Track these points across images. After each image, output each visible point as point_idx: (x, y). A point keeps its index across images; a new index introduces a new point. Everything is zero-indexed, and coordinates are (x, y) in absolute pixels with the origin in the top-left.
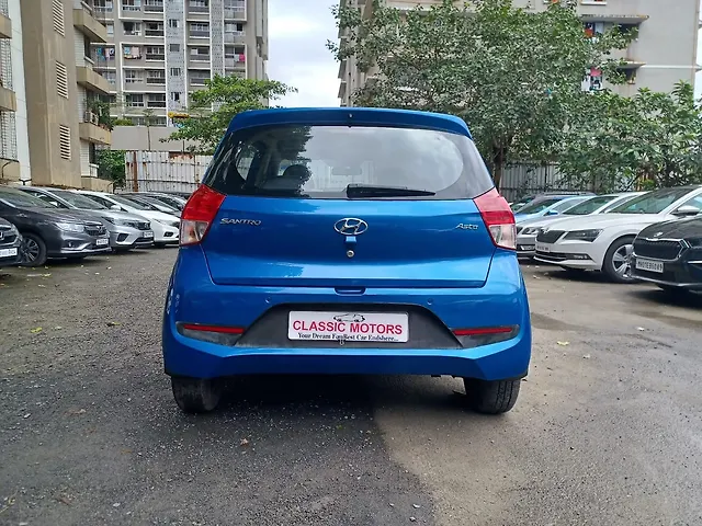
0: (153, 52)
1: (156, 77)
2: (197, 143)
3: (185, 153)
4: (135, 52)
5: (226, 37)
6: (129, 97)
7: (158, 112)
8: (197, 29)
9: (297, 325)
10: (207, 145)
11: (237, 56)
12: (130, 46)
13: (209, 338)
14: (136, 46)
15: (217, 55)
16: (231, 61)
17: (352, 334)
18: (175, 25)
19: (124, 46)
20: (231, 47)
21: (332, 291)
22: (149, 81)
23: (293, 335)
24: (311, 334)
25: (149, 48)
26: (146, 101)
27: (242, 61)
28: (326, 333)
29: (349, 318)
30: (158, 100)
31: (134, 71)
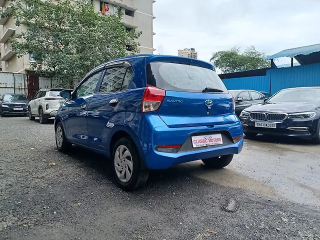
9: (195, 142)
13: (168, 151)
17: (210, 143)
21: (205, 127)
23: (194, 146)
24: (199, 145)
28: (203, 143)
29: (208, 137)
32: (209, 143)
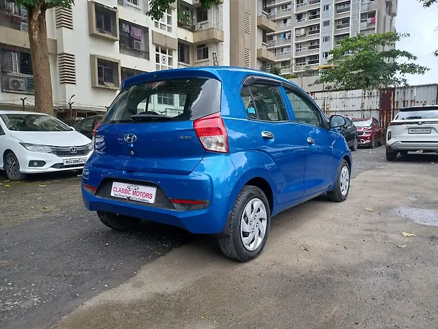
0: (313, 29)
1: (314, 45)
2: (332, 84)
3: (324, 91)
4: (302, 32)
5: (362, 8)
6: (297, 60)
7: (314, 67)
8: (342, 7)
9: (115, 189)
10: (340, 84)
11: (369, 20)
12: (300, 29)
14: (303, 28)
15: (355, 22)
16: (365, 24)
18: (327, 9)
19: (296, 29)
20: (365, 14)
22: (310, 48)
23: (112, 194)
24: (118, 194)
25: (311, 27)
26: (307, 62)
27: (373, 22)
28: (123, 194)
29: (133, 187)
30: (314, 59)
31: (301, 43)
32: (132, 196)
